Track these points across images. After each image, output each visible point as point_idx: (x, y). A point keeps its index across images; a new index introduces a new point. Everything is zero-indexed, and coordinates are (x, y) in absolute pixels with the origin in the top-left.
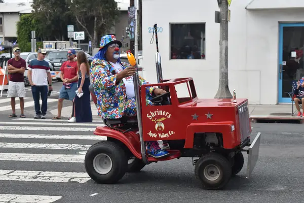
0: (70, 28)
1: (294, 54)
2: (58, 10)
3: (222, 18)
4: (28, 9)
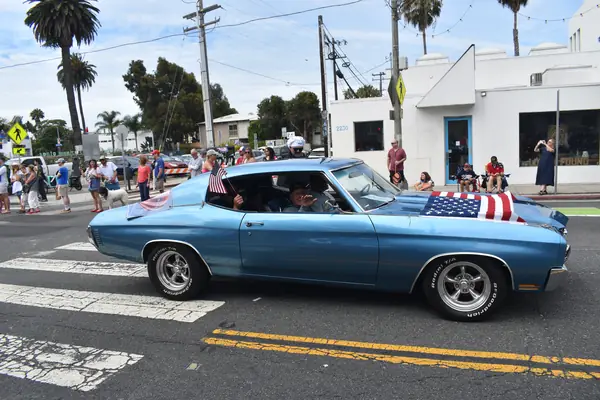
0: (284, 130)
1: (458, 143)
2: (277, 116)
3: (396, 116)
4: (255, 117)
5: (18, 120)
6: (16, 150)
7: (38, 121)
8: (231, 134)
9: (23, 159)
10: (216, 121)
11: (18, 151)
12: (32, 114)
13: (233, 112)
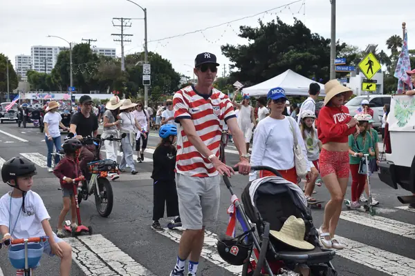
5: (372, 49)
6: (365, 85)
7: (394, 51)
9: (372, 97)
11: (368, 87)
12: (388, 42)
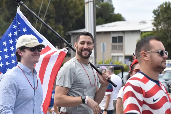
4: (149, 27)
8: (114, 48)
10: (99, 29)
13: (119, 18)
